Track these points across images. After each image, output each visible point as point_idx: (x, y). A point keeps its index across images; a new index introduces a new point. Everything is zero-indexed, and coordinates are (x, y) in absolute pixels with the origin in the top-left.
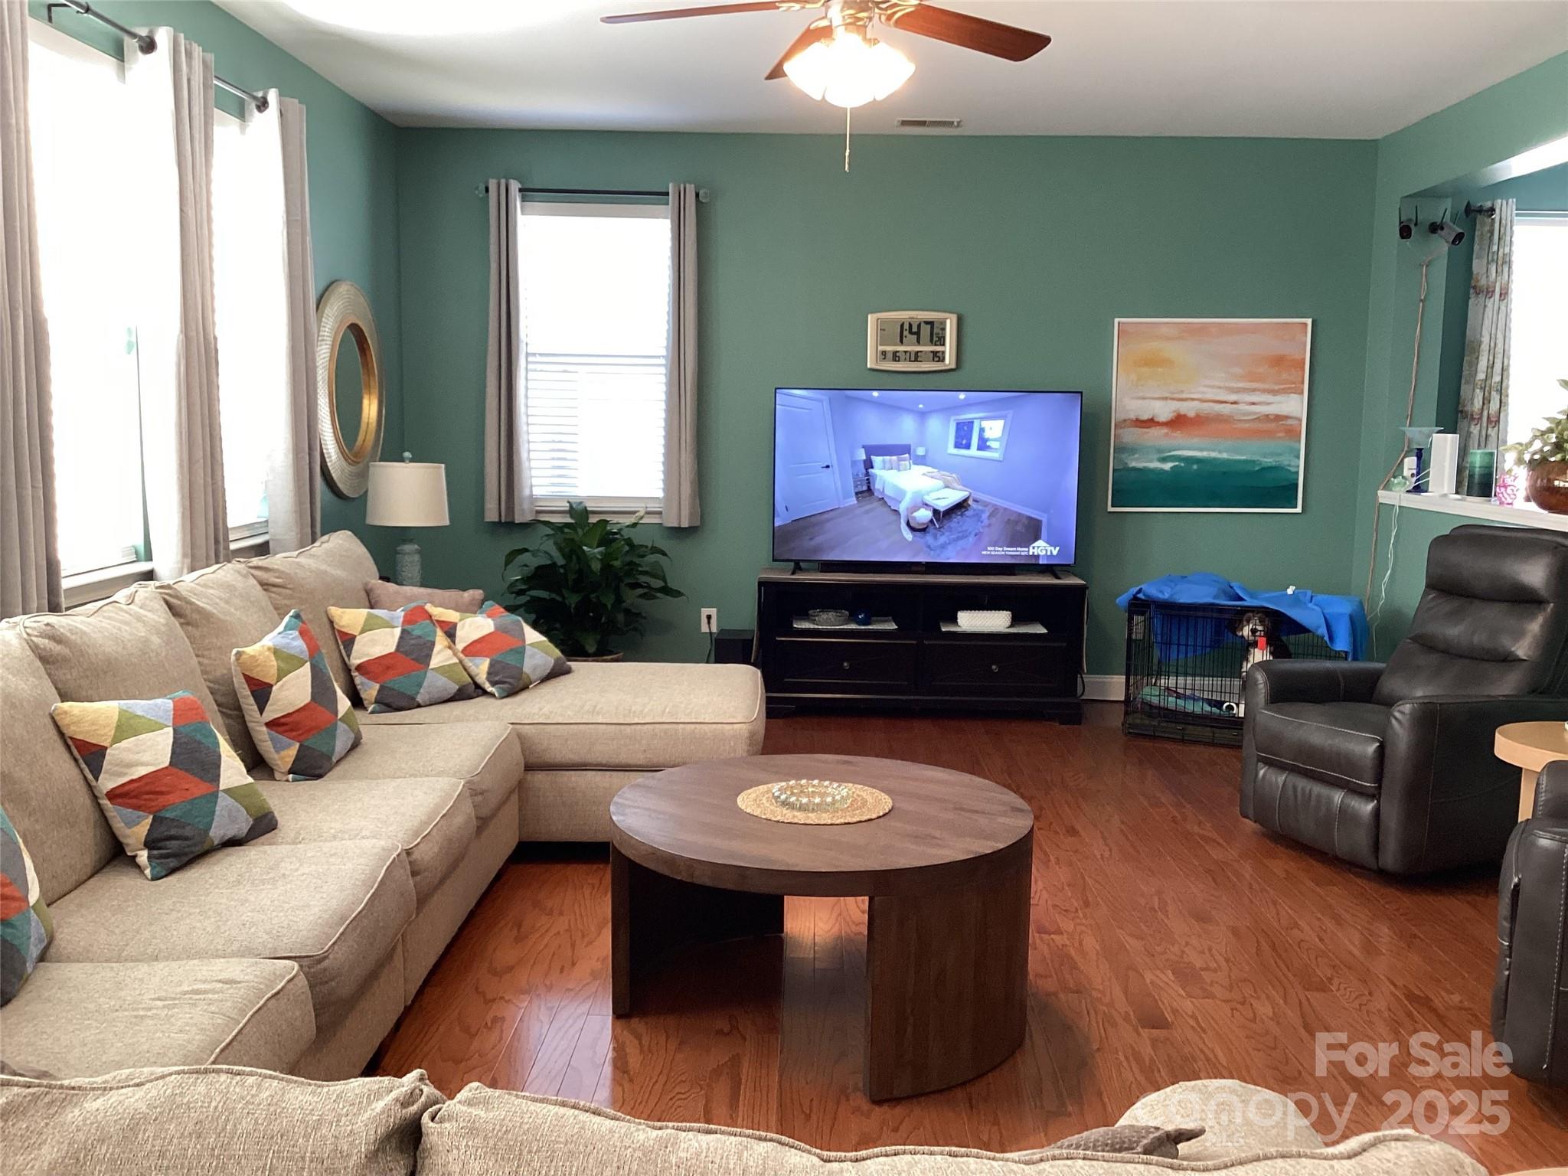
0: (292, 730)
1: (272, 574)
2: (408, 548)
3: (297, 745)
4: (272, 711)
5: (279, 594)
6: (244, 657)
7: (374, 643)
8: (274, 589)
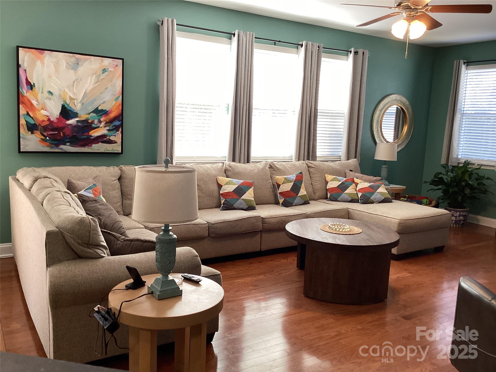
0: (283, 195)
1: (312, 165)
2: (384, 166)
3: (284, 199)
4: (280, 191)
5: (313, 169)
6: (276, 178)
7: (332, 184)
8: (312, 168)
